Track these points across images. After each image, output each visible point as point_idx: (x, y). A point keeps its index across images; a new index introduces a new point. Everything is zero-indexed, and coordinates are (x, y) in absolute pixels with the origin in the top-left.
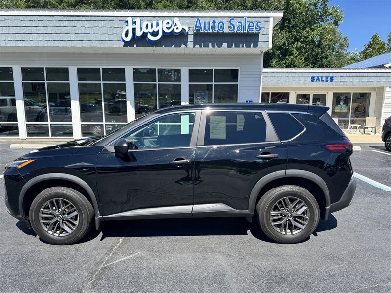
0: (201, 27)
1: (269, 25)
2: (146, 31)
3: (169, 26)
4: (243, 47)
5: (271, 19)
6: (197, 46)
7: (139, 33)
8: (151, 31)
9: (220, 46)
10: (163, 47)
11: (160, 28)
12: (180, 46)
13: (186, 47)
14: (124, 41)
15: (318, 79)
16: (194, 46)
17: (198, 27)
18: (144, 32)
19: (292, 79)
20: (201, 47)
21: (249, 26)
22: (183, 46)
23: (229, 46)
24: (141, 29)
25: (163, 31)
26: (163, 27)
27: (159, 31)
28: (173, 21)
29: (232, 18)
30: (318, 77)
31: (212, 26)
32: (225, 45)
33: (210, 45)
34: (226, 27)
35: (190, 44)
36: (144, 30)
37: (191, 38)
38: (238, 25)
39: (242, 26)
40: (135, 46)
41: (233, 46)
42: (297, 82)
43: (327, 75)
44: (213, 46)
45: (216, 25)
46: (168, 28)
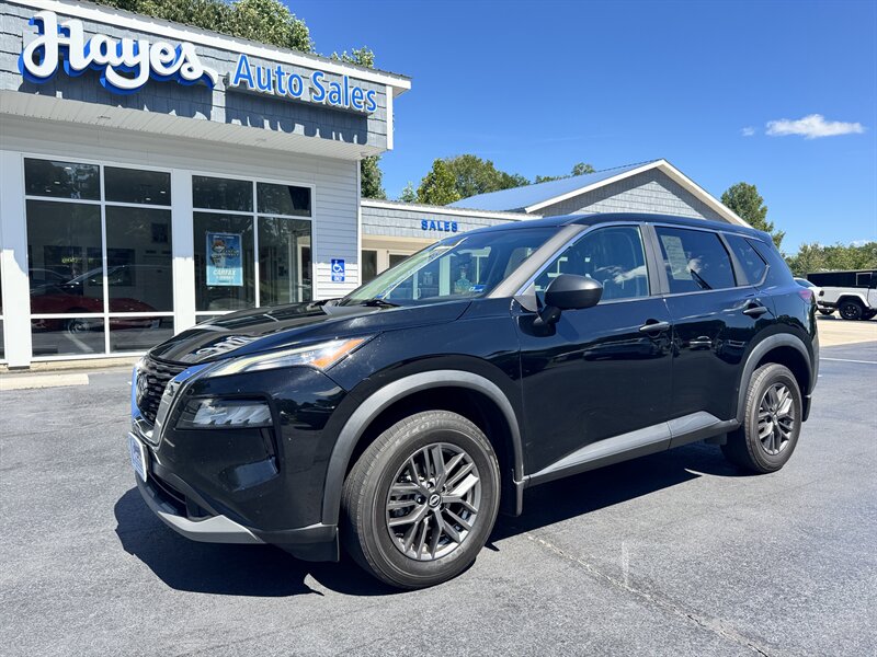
0: (249, 77)
1: (385, 102)
2: (101, 60)
3: (167, 59)
4: (338, 139)
5: (389, 91)
6: (234, 121)
7: (78, 62)
8: (117, 62)
9: (289, 129)
10: (145, 109)
11: (143, 60)
12: (192, 115)
13: (209, 118)
14: (26, 72)
15: (433, 227)
16: (228, 121)
17: (244, 76)
18: (93, 62)
19: (388, 222)
20: (244, 124)
21: (354, 97)
22: (199, 115)
23: (309, 132)
24: (87, 51)
25: (151, 69)
26: (151, 58)
27: (138, 66)
28: (179, 51)
29: (320, 73)
30: (433, 223)
31: (274, 82)
32: (299, 129)
33: (267, 123)
34: (305, 88)
35: (218, 114)
36: (95, 55)
37: (219, 99)
38: (331, 88)
39: (339, 93)
40: (59, 94)
41: (318, 135)
42: (398, 231)
43: (447, 219)
44: (274, 127)
45: (284, 79)
46: (166, 65)
